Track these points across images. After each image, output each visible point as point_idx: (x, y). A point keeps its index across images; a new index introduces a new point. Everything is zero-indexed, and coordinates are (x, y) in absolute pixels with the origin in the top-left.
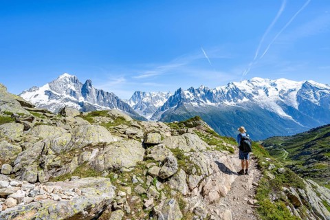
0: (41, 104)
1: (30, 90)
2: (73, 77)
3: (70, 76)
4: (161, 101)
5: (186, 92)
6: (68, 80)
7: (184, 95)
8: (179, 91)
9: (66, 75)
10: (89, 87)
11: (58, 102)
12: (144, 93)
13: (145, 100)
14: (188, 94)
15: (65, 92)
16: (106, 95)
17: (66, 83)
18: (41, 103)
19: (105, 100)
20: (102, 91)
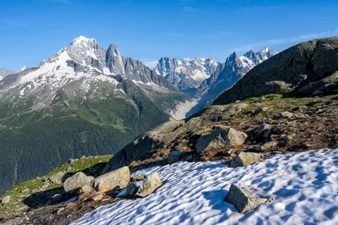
0: (70, 79)
1: (50, 61)
2: (92, 40)
3: (87, 39)
4: (199, 71)
5: (242, 58)
6: (86, 46)
7: (240, 63)
8: (233, 56)
9: (82, 38)
10: (115, 54)
11: (87, 75)
12: (174, 59)
13: (178, 70)
14: (246, 62)
15: (84, 61)
16: (136, 65)
17: (84, 49)
18: (68, 77)
19: (135, 71)
20: (130, 59)
